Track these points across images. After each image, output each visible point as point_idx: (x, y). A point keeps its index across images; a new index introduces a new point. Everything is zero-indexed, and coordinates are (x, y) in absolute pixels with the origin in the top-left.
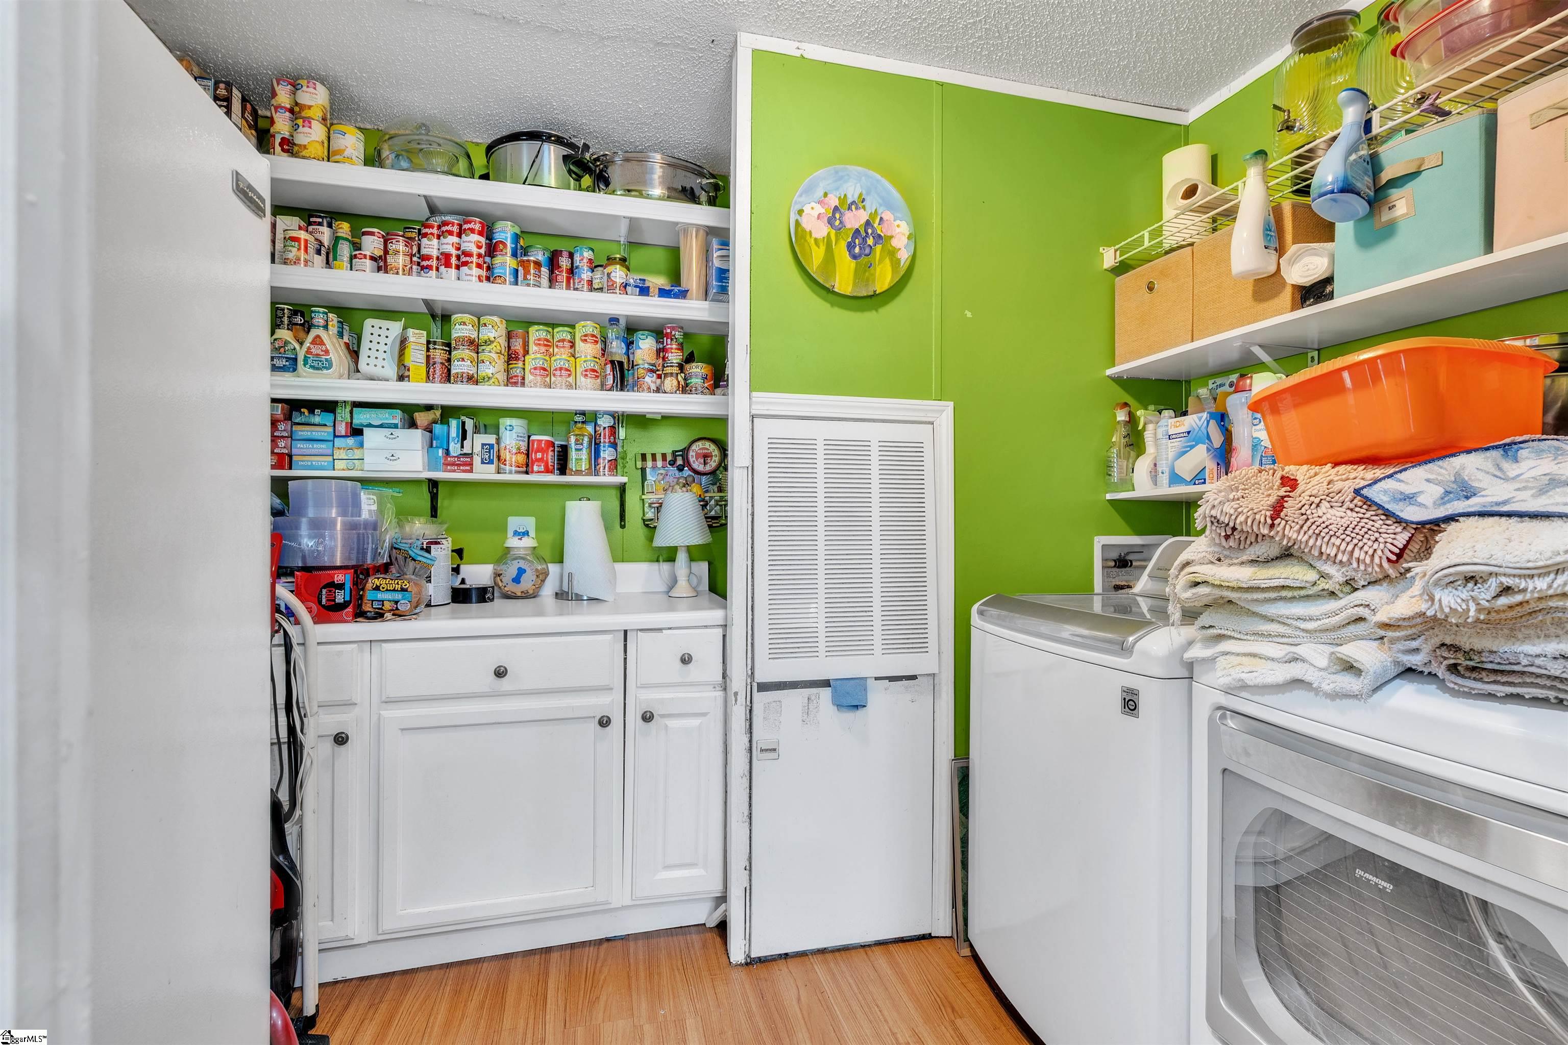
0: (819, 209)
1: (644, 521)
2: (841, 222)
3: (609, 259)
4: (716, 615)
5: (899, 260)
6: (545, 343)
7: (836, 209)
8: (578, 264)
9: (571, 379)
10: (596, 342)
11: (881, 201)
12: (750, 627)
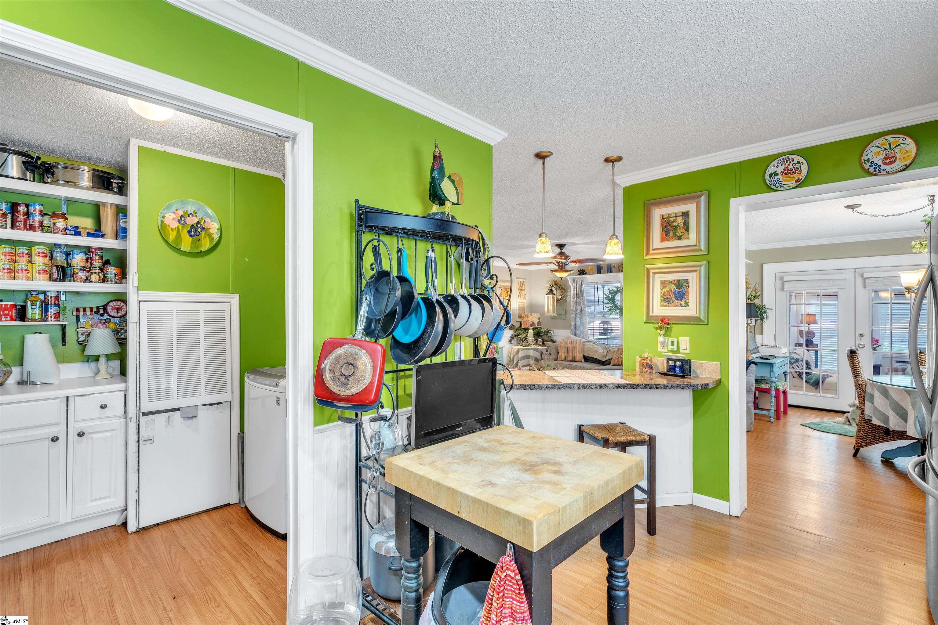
0: (173, 216)
1: (78, 342)
2: (185, 222)
3: (54, 213)
4: (122, 386)
5: (213, 239)
6: (10, 254)
7: (182, 216)
8: (32, 212)
9: (29, 275)
10: (46, 256)
11: (204, 214)
12: (138, 390)
